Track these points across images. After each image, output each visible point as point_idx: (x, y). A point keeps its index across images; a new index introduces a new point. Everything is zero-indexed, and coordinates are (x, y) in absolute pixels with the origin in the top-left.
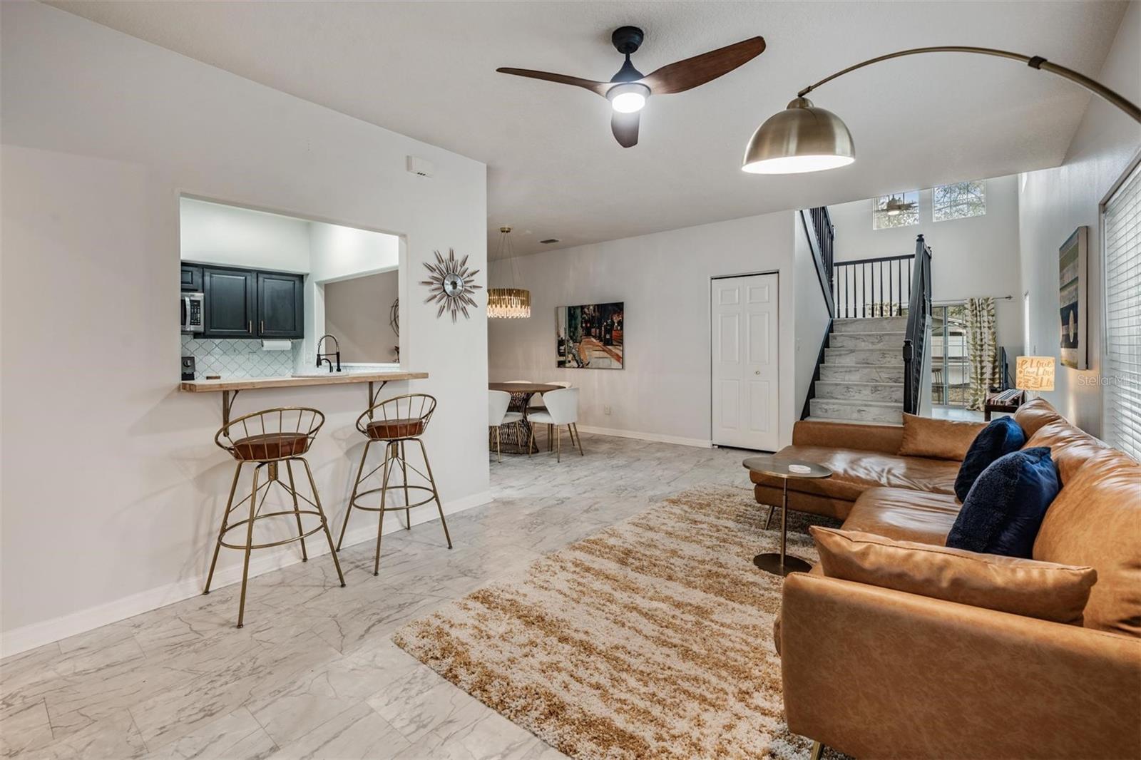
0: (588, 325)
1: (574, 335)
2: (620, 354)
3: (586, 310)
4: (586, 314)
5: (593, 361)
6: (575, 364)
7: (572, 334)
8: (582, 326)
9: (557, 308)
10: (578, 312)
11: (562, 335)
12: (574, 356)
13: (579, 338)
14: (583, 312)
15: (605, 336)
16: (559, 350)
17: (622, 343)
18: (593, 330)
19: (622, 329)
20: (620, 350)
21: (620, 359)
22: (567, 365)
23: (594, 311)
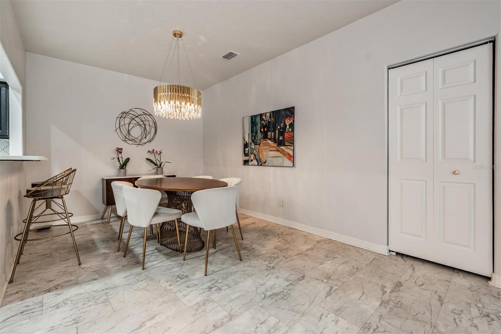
0: (266, 129)
1: (255, 139)
2: (291, 153)
3: (264, 117)
4: (264, 121)
5: (269, 160)
6: (255, 162)
7: (253, 138)
8: (261, 131)
9: (243, 118)
10: (258, 119)
11: (247, 139)
12: (255, 156)
13: (258, 141)
14: (261, 119)
15: (279, 137)
16: (244, 151)
17: (293, 143)
18: (269, 133)
19: (293, 130)
20: (291, 149)
21: (292, 158)
22: (250, 163)
23: (270, 117)
